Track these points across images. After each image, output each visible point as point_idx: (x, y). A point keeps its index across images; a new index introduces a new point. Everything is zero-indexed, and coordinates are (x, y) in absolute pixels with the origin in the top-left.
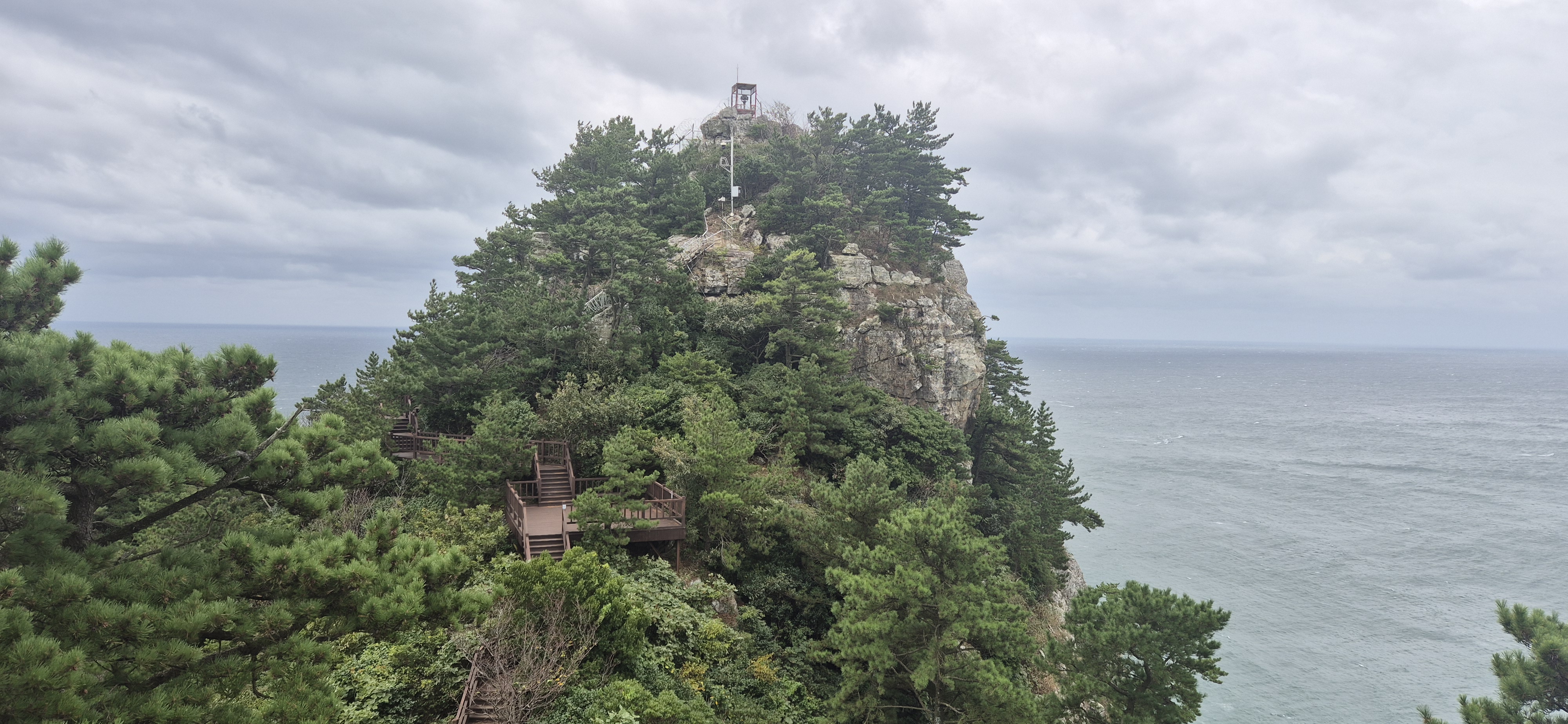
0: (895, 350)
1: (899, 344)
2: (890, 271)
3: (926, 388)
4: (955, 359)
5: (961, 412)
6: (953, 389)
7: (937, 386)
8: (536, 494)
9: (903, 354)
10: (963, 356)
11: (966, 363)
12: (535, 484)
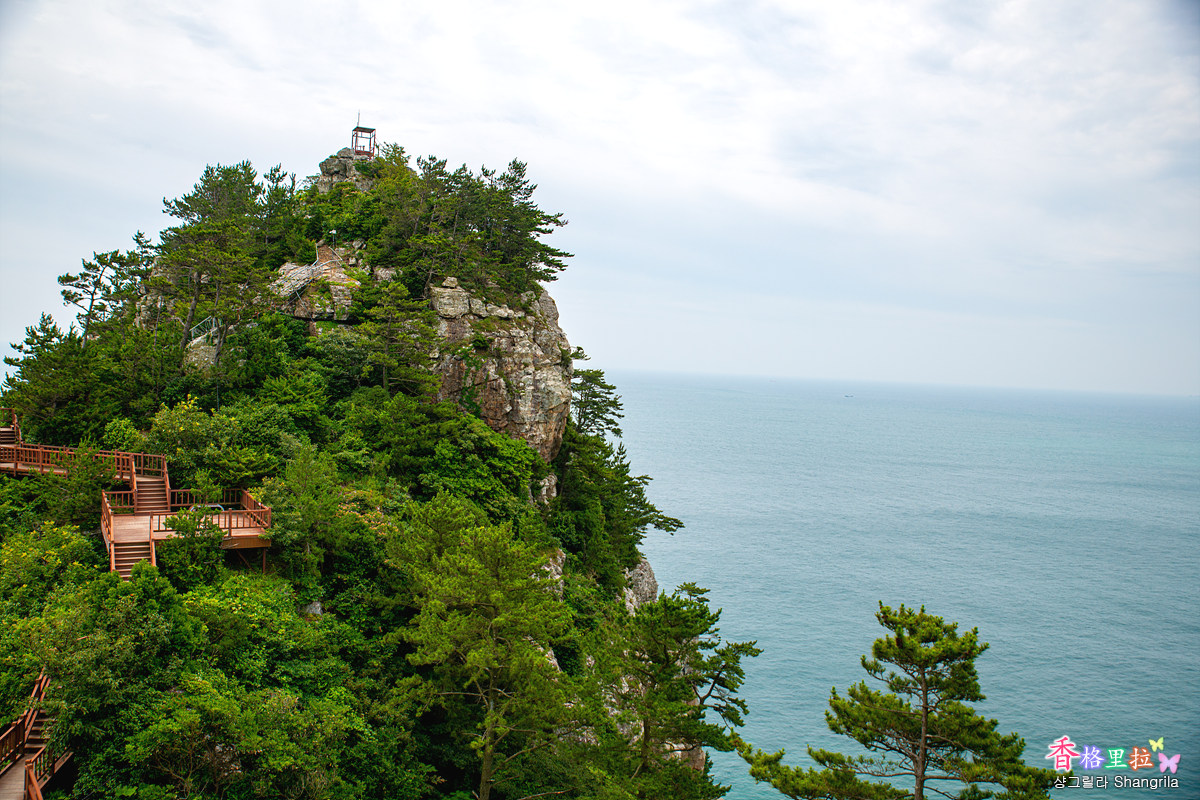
0: (488, 376)
1: (492, 370)
2: (486, 303)
3: (515, 411)
4: (543, 386)
5: (547, 432)
6: (540, 412)
7: (525, 408)
8: (132, 504)
9: (496, 380)
10: (550, 383)
11: (552, 389)
12: (131, 495)
